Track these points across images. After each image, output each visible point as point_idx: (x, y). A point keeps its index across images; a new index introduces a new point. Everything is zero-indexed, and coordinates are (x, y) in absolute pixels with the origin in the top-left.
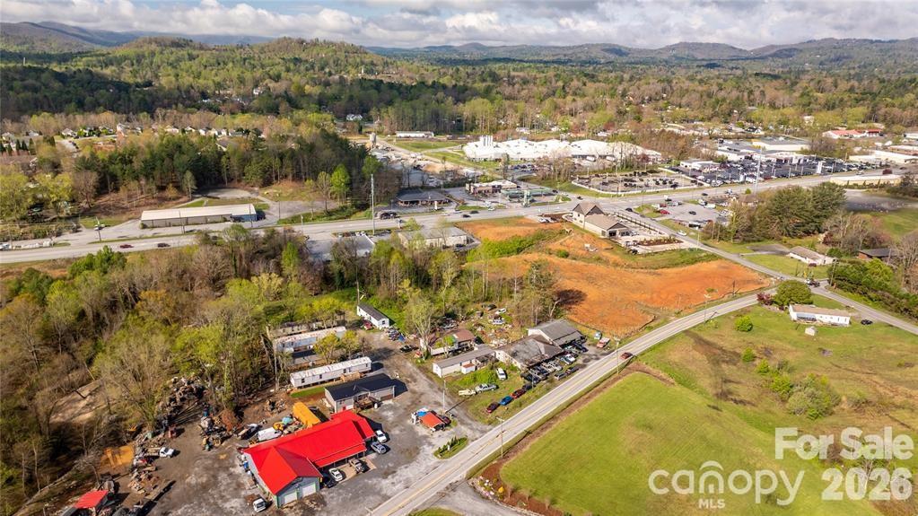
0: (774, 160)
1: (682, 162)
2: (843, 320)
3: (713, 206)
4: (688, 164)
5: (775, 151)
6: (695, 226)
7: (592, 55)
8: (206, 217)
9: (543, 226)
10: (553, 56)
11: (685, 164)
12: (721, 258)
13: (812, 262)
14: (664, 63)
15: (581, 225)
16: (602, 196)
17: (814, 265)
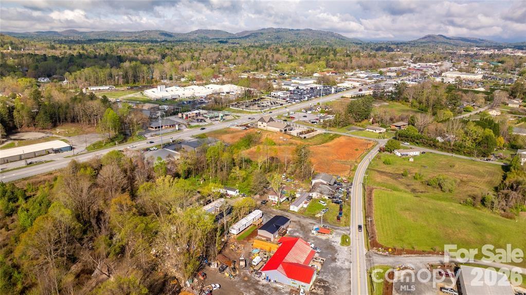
0: (309, 88)
1: (272, 93)
2: (417, 153)
3: (310, 112)
4: (276, 93)
5: (308, 84)
6: (315, 122)
7: (152, 37)
8: (35, 153)
9: (246, 131)
10: (129, 37)
11: (274, 93)
12: (340, 136)
13: (380, 131)
14: (194, 41)
15: (265, 129)
16: (254, 113)
17: (381, 133)
